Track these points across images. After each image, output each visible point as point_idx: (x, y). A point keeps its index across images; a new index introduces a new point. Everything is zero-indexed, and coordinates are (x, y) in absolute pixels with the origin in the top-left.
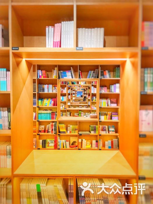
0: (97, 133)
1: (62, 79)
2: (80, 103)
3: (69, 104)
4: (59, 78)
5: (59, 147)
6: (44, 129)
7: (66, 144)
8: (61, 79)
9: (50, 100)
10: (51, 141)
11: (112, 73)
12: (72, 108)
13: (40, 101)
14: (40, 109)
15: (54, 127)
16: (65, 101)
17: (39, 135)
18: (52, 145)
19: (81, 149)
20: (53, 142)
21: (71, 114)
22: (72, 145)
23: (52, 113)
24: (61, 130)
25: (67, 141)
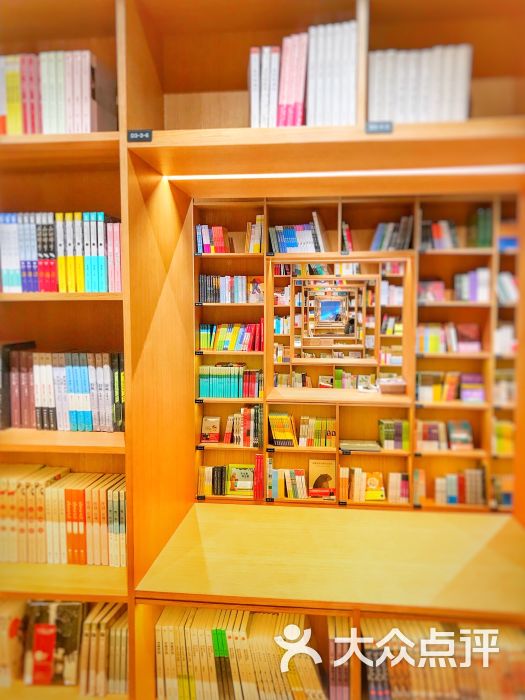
0: (405, 449)
1: (280, 257)
2: (335, 342)
3: (298, 344)
4: (270, 250)
5: (270, 493)
6: (218, 431)
7: (294, 485)
8: (277, 255)
9: (238, 330)
10: (243, 471)
11: (462, 231)
12: (308, 360)
13: (205, 333)
14: (204, 359)
15: (252, 423)
16: (286, 333)
17: (202, 448)
18: (246, 485)
19: (349, 502)
20: (251, 474)
21: (308, 379)
22: (315, 486)
23: (245, 373)
24: (277, 435)
25: (298, 473)
